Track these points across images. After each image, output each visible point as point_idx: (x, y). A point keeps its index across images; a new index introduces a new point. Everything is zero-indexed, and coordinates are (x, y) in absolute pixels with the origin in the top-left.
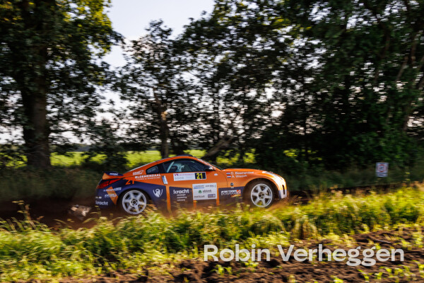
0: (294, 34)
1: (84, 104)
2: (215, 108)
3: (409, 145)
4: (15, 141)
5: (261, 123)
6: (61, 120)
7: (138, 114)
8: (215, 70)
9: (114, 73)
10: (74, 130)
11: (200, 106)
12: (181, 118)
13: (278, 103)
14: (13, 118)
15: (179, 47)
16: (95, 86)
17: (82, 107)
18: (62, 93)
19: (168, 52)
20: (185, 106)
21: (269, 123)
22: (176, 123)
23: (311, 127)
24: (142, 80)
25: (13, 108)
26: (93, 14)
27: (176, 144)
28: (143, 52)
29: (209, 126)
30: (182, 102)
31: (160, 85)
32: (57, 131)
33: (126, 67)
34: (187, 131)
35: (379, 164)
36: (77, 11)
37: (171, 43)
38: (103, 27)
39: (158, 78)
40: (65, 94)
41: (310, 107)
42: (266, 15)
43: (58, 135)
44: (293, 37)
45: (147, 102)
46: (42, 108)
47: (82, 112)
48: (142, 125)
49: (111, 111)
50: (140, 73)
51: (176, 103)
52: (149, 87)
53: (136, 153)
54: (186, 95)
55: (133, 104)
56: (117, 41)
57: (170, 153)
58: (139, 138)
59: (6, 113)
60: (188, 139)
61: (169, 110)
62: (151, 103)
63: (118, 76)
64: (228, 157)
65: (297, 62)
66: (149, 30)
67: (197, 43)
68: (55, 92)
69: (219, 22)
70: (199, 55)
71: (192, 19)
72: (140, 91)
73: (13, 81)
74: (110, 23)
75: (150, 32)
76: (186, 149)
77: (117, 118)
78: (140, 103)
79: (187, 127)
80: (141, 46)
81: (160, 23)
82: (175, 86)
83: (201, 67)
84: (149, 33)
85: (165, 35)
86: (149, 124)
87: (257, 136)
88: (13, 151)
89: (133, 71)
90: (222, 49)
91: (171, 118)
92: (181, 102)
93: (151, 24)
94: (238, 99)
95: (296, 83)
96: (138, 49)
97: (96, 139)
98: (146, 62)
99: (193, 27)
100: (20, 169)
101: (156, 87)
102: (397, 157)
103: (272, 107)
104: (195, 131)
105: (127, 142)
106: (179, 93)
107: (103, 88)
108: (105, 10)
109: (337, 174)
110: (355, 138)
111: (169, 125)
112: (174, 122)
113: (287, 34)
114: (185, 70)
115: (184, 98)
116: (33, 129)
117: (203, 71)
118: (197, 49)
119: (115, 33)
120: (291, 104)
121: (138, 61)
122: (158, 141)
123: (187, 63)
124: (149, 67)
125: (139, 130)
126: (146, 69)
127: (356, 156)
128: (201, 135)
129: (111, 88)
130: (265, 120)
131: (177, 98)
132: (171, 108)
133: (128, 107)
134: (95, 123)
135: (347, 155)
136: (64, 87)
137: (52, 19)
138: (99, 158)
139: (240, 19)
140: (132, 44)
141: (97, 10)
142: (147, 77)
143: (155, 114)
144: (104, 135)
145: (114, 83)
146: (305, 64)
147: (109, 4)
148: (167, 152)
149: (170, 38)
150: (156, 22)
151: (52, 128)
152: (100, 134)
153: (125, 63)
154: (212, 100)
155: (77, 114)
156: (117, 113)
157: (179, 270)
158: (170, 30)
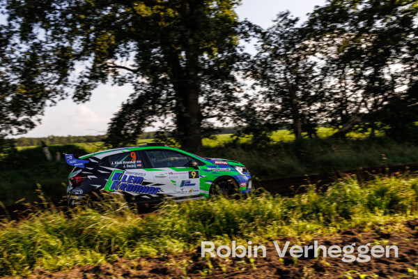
4: (167, 128)
15: (304, 33)
33: (257, 56)
34: (315, 110)
37: (297, 31)
48: (272, 107)
52: (279, 72)
55: (264, 89)
62: (281, 87)
64: (360, 132)
66: (276, 21)
71: (317, 7)
72: (270, 77)
80: (270, 36)
81: (287, 13)
84: (276, 23)
85: (291, 24)
86: (279, 106)
89: (265, 59)
93: (279, 15)
98: (273, 50)
99: (317, 15)
103: (396, 82)
105: (263, 123)
121: (266, 50)
122: (291, 121)
133: (260, 92)
147: (240, 3)
148: (300, 130)
149: (296, 26)
150: (283, 14)
153: (256, 53)
156: (251, 98)
158: (297, 19)
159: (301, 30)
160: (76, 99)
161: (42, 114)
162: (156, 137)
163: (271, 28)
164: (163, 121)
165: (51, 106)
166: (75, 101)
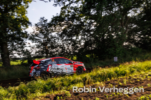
0: (86, 19)
2: (63, 43)
3: (124, 51)
5: (77, 47)
7: (38, 47)
8: (62, 31)
10: (18, 53)
11: (58, 43)
12: (53, 47)
13: (82, 41)
15: (50, 25)
16: (24, 39)
17: (20, 46)
19: (47, 27)
21: (80, 47)
22: (51, 49)
23: (93, 47)
24: (39, 36)
26: (22, 16)
27: (51, 56)
28: (39, 27)
29: (61, 49)
35: (114, 58)
36: (17, 16)
37: (48, 24)
39: (44, 35)
40: (14, 42)
41: (93, 41)
42: (77, 13)
43: (13, 55)
44: (86, 20)
45: (41, 43)
46: (6, 47)
48: (40, 50)
49: (30, 47)
50: (38, 34)
54: (53, 40)
55: (37, 44)
56: (29, 24)
58: (39, 54)
60: (55, 53)
62: (43, 43)
65: (87, 27)
68: (11, 42)
69: (62, 16)
70: (57, 27)
71: (54, 16)
72: (39, 39)
74: (28, 19)
77: (32, 49)
78: (39, 43)
79: (54, 50)
80: (38, 25)
81: (44, 18)
83: (58, 31)
84: (40, 21)
85: (45, 22)
86: (42, 50)
87: (77, 51)
89: (36, 33)
90: (64, 25)
91: (49, 47)
92: (52, 42)
93: (41, 18)
94: (70, 40)
95: (88, 34)
96: (37, 27)
97: (25, 56)
98: (40, 30)
99: (54, 19)
101: (44, 38)
102: (120, 55)
103: (81, 42)
104: (57, 51)
105: (35, 56)
106: (51, 39)
107: (26, 39)
108: (26, 15)
109: (102, 61)
110: (107, 50)
111: (49, 50)
113: (84, 19)
114: (53, 32)
116: (3, 54)
117: (58, 32)
118: (56, 25)
120: (87, 40)
121: (38, 30)
122: (45, 55)
123: (53, 30)
125: (39, 52)
126: (40, 32)
127: (108, 55)
128: (59, 52)
129: (29, 39)
130: (78, 46)
131: (51, 41)
132: (49, 44)
134: (24, 51)
135: (105, 55)
138: (26, 61)
139: (69, 15)
140: (35, 25)
141: (23, 15)
142: (41, 35)
143: (44, 46)
145: (29, 37)
146: (90, 28)
147: (27, 13)
149: (47, 22)
150: (42, 18)
151: (10, 53)
152: (26, 54)
153: (33, 31)
154: (62, 41)
155: (18, 48)
156: (32, 47)
158: (47, 20)
163: (39, 23)
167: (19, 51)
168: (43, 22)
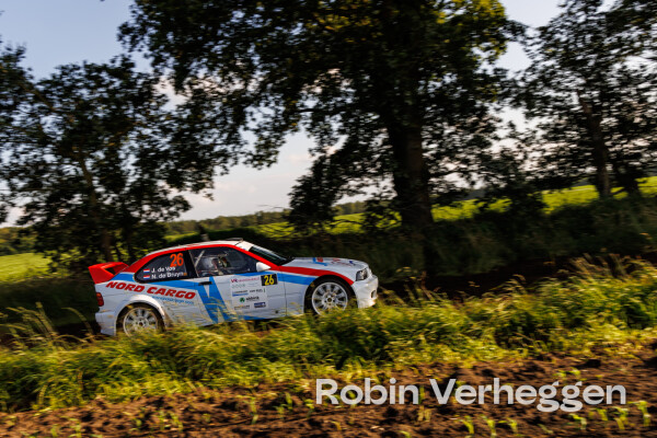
1: (472, 131)
4: (384, 195)
6: (441, 159)
7: (554, 133)
9: (514, 81)
12: (628, 129)
14: (379, 166)
15: (617, 21)
16: (486, 104)
17: (470, 137)
18: (441, 122)
19: (599, 32)
20: (635, 109)
22: (621, 139)
24: (559, 83)
25: (377, 152)
27: (622, 170)
28: (559, 40)
30: (629, 105)
31: (588, 85)
32: (437, 175)
33: (532, 69)
34: (640, 148)
36: (452, 5)
37: (603, 17)
38: (492, 20)
39: (585, 75)
40: (445, 123)
43: (439, 179)
45: (568, 114)
46: (417, 146)
47: (470, 144)
48: (562, 149)
49: (512, 136)
50: (554, 73)
51: (617, 107)
52: (570, 90)
53: (556, 192)
55: (545, 120)
56: (515, 35)
57: (612, 186)
58: (560, 169)
59: (370, 159)
60: (643, 160)
61: (605, 121)
62: (576, 114)
63: (521, 84)
66: (564, 6)
67: (649, 7)
68: (431, 122)
70: (655, 25)
72: (556, 100)
73: (375, 117)
74: (501, 9)
75: (566, 8)
76: (640, 177)
77: (523, 145)
78: (556, 117)
79: (640, 142)
80: (553, 33)
82: (614, 82)
84: (564, 10)
85: (592, 7)
86: (574, 146)
88: (383, 208)
89: (543, 72)
91: (612, 131)
92: (627, 105)
96: (549, 39)
97: (493, 179)
98: (563, 55)
100: (394, 229)
101: (581, 89)
105: (541, 177)
106: (623, 92)
107: (498, 107)
111: (608, 143)
112: (616, 137)
114: (630, 54)
115: (631, 97)
116: (406, 176)
118: (649, 16)
119: (513, 23)
121: (549, 57)
122: (590, 170)
123: (632, 42)
124: (569, 61)
125: (559, 157)
126: (563, 65)
129: (511, 103)
131: (619, 100)
132: (609, 116)
133: (538, 126)
134: (491, 157)
136: (442, 114)
137: (422, 26)
138: (500, 205)
140: (538, 33)
142: (567, 77)
143: (583, 130)
144: (505, 172)
145: (515, 95)
148: (607, 184)
149: (601, 9)
151: (432, 172)
152: (499, 172)
153: (529, 63)
155: (463, 147)
156: (522, 137)
157: (650, 352)
159: (609, 15)
160: (256, 163)
161: (212, 187)
162: (368, 210)
163: (556, 20)
164: (377, 185)
165: (222, 174)
166: (255, 166)
167: (466, 161)
168: (580, 13)
